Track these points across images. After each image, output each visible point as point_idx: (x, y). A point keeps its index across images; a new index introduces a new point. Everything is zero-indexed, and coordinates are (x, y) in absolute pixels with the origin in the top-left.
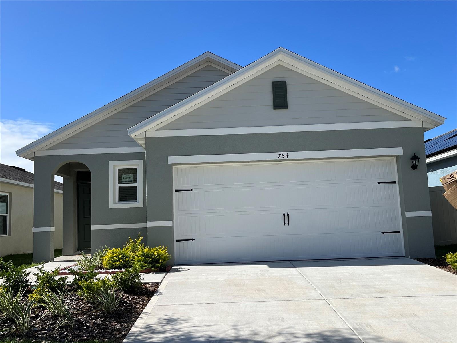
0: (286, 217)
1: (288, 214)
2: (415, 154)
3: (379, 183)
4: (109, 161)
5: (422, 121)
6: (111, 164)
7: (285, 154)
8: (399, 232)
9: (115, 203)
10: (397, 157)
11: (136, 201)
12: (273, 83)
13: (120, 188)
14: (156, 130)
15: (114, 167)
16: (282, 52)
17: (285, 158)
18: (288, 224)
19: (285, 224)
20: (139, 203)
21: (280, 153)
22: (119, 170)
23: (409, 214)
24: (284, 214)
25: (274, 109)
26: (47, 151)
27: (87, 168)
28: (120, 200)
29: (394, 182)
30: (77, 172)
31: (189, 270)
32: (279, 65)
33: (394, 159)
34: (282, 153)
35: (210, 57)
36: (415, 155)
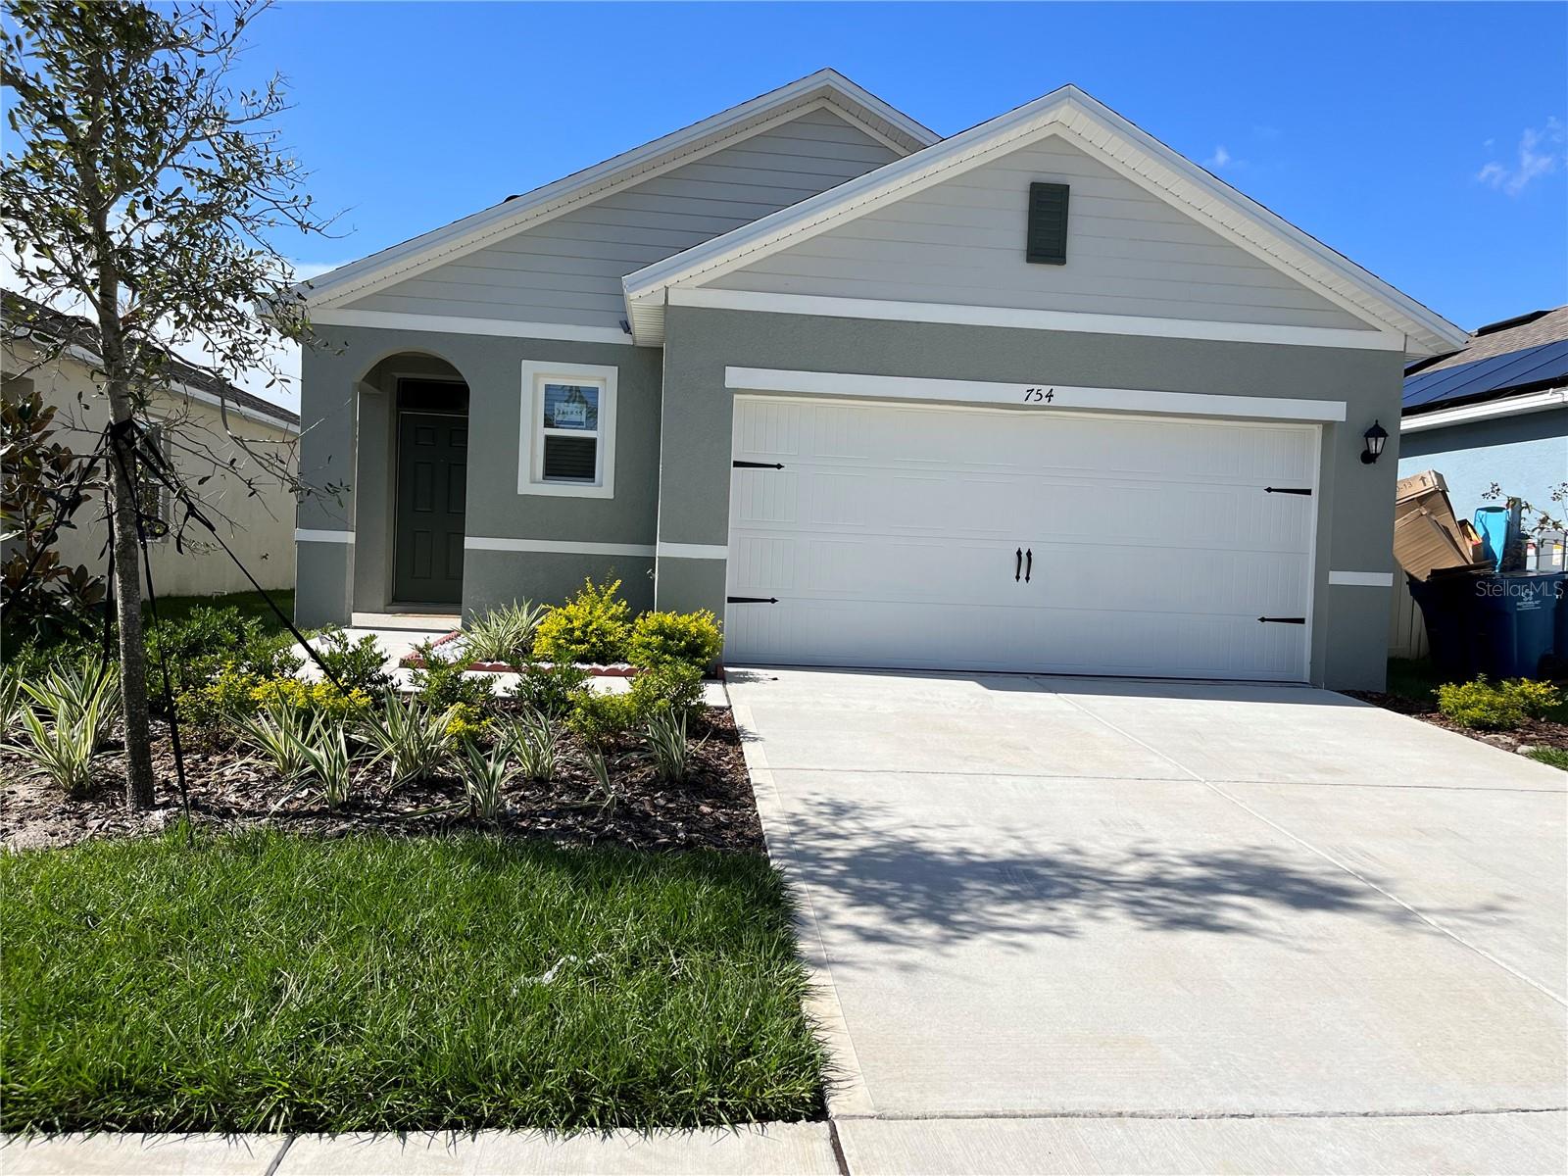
0: (1024, 561)
1: (1029, 554)
2: (1377, 421)
3: (1269, 490)
4: (523, 361)
5: (1406, 336)
6: (529, 368)
7: (1045, 390)
8: (1301, 621)
9: (533, 482)
10: (1328, 426)
11: (593, 482)
12: (1033, 185)
13: (548, 439)
14: (698, 285)
15: (537, 377)
16: (1071, 99)
17: (1045, 401)
18: (1027, 579)
19: (1018, 578)
20: (603, 486)
21: (1031, 387)
22: (548, 388)
23: (1337, 578)
24: (1019, 553)
25: (1029, 260)
26: (342, 311)
27: (460, 374)
28: (547, 475)
29: (1308, 492)
30: (399, 379)
31: (776, 679)
32: (1055, 135)
33: (1318, 430)
34: (1036, 387)
35: (832, 84)
36: (1377, 425)
